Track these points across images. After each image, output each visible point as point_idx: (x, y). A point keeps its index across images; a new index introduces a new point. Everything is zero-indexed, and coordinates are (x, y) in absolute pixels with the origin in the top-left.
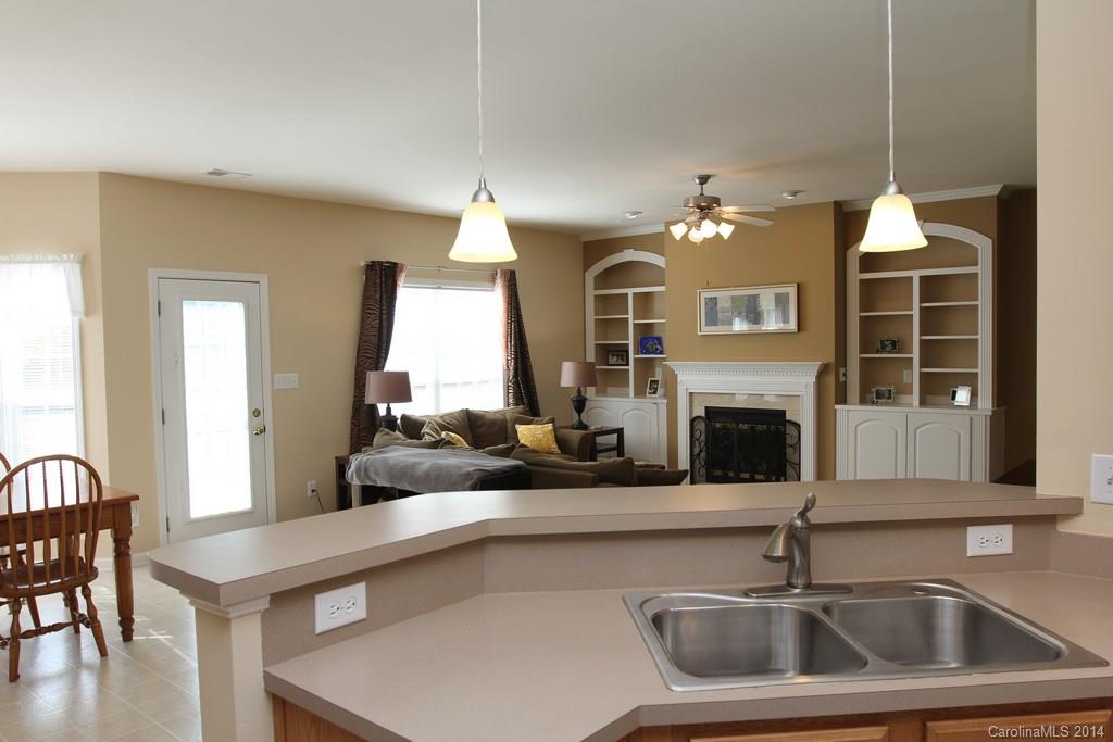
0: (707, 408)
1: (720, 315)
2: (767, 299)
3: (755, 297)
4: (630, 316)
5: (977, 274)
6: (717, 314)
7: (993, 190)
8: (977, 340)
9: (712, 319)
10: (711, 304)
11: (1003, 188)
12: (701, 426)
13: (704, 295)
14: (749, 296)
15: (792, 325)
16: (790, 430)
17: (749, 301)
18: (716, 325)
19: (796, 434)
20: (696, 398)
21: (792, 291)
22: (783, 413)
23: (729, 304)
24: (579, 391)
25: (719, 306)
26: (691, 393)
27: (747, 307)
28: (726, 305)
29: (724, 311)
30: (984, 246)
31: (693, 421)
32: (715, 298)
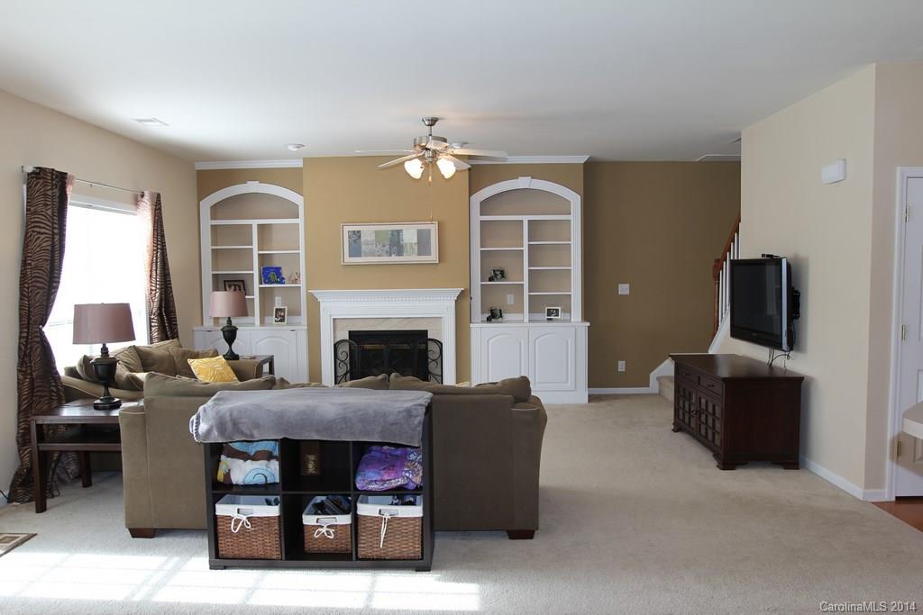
0: (350, 332)
1: (364, 248)
2: (409, 235)
3: (399, 232)
4: (255, 246)
5: (570, 221)
6: (360, 246)
7: (582, 159)
8: (570, 270)
9: (355, 252)
10: (355, 237)
11: (588, 159)
12: (345, 348)
13: (347, 229)
14: (393, 231)
15: (433, 257)
16: (432, 346)
17: (392, 235)
18: (361, 256)
19: (438, 350)
20: (339, 324)
21: (433, 229)
22: (425, 333)
23: (373, 237)
24: (229, 321)
25: (363, 239)
26: (334, 319)
27: (391, 240)
28: (369, 239)
29: (367, 243)
30: (575, 200)
31: (336, 346)
32: (359, 232)
